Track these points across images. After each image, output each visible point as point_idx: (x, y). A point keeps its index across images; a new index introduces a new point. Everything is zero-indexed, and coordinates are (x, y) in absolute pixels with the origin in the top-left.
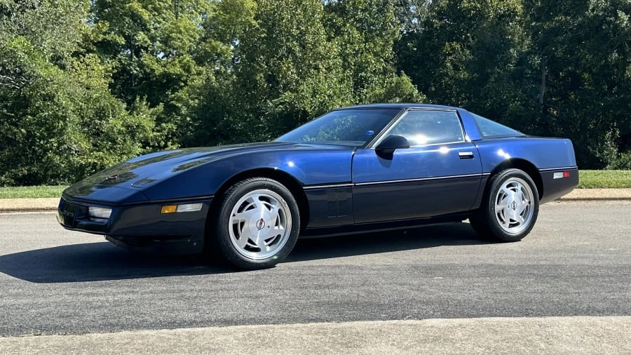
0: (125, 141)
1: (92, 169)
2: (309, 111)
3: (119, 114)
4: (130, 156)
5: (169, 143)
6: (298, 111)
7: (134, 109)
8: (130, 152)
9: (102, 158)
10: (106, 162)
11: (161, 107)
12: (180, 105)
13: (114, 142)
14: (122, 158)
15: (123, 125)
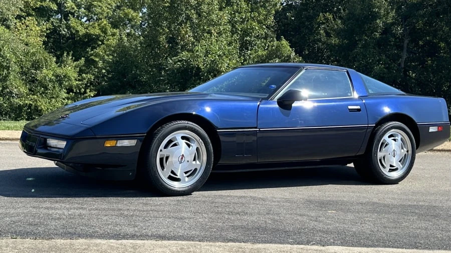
0: (54, 87)
1: (28, 109)
2: (202, 67)
3: (50, 66)
4: (58, 99)
5: (88, 91)
6: (193, 68)
7: (62, 62)
8: (57, 97)
9: (36, 101)
10: (39, 104)
11: (82, 61)
12: (97, 60)
13: (46, 88)
14: (51, 101)
15: (53, 75)
